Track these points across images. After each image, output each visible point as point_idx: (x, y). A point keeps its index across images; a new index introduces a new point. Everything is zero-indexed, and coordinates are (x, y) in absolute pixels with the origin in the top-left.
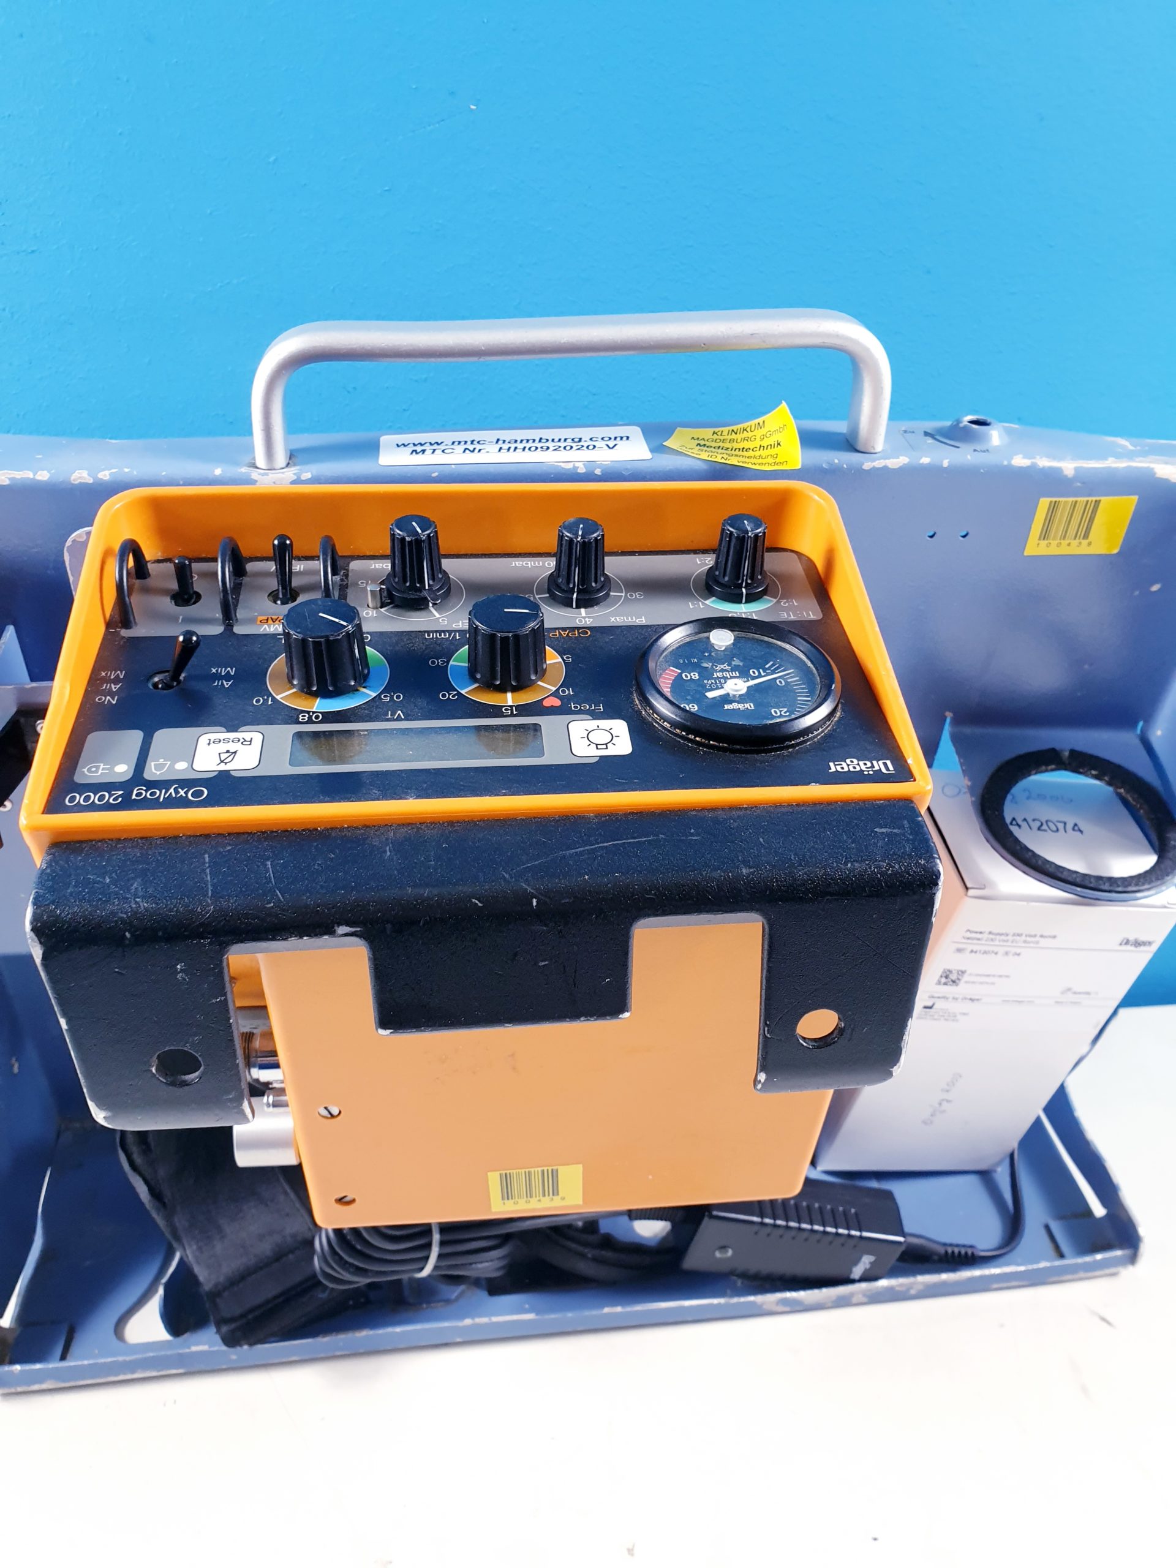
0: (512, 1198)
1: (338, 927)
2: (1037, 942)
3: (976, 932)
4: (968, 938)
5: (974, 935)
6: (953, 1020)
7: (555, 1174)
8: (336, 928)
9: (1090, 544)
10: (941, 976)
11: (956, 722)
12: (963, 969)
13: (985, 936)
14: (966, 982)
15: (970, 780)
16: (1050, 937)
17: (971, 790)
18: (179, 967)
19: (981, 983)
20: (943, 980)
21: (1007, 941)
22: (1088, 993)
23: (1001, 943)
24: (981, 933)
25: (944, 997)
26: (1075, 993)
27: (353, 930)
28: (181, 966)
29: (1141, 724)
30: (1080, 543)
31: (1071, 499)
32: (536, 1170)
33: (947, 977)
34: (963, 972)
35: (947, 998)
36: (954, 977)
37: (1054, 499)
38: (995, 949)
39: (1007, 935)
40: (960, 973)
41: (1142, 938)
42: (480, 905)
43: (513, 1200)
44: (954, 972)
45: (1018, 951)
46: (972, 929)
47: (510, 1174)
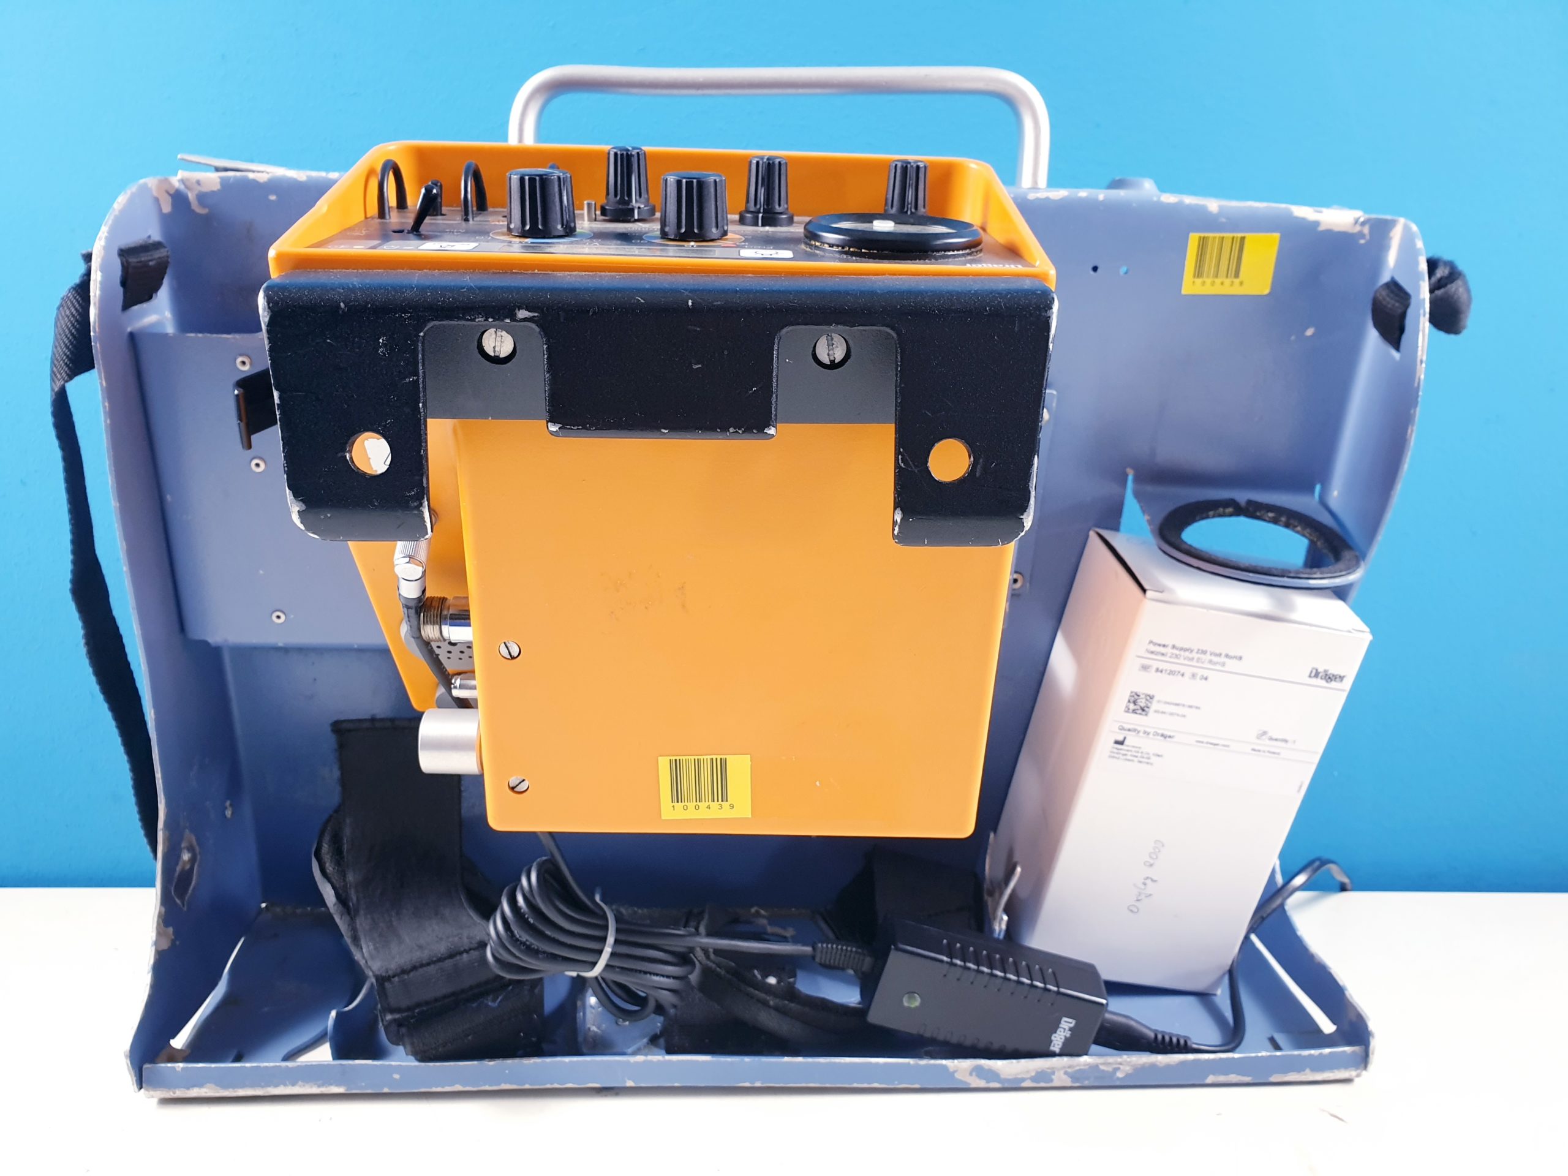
0: (682, 802)
1: (519, 310)
2: (1223, 664)
3: (1159, 645)
4: (1152, 652)
5: (1157, 648)
6: (1148, 763)
7: (723, 763)
8: (517, 311)
9: (1241, 283)
10: (1129, 701)
11: (1137, 479)
12: (1151, 693)
13: (1169, 650)
14: (1156, 711)
15: (1149, 515)
16: (1235, 657)
17: (1150, 522)
18: (381, 341)
19: (1172, 714)
20: (1132, 706)
21: (1192, 659)
22: (1286, 741)
23: (1186, 662)
24: (1164, 646)
25: (1135, 730)
26: (1271, 739)
27: (531, 314)
28: (383, 340)
29: (1318, 488)
30: (1232, 282)
31: (1218, 235)
32: (705, 757)
33: (1135, 703)
34: (1152, 697)
35: (1139, 732)
36: (1142, 702)
37: (1203, 235)
38: (1182, 669)
39: (1192, 651)
40: (1148, 698)
41: (1333, 671)
42: (642, 301)
43: (683, 804)
44: (1142, 696)
45: (1205, 673)
46: (1155, 641)
47: (680, 760)
